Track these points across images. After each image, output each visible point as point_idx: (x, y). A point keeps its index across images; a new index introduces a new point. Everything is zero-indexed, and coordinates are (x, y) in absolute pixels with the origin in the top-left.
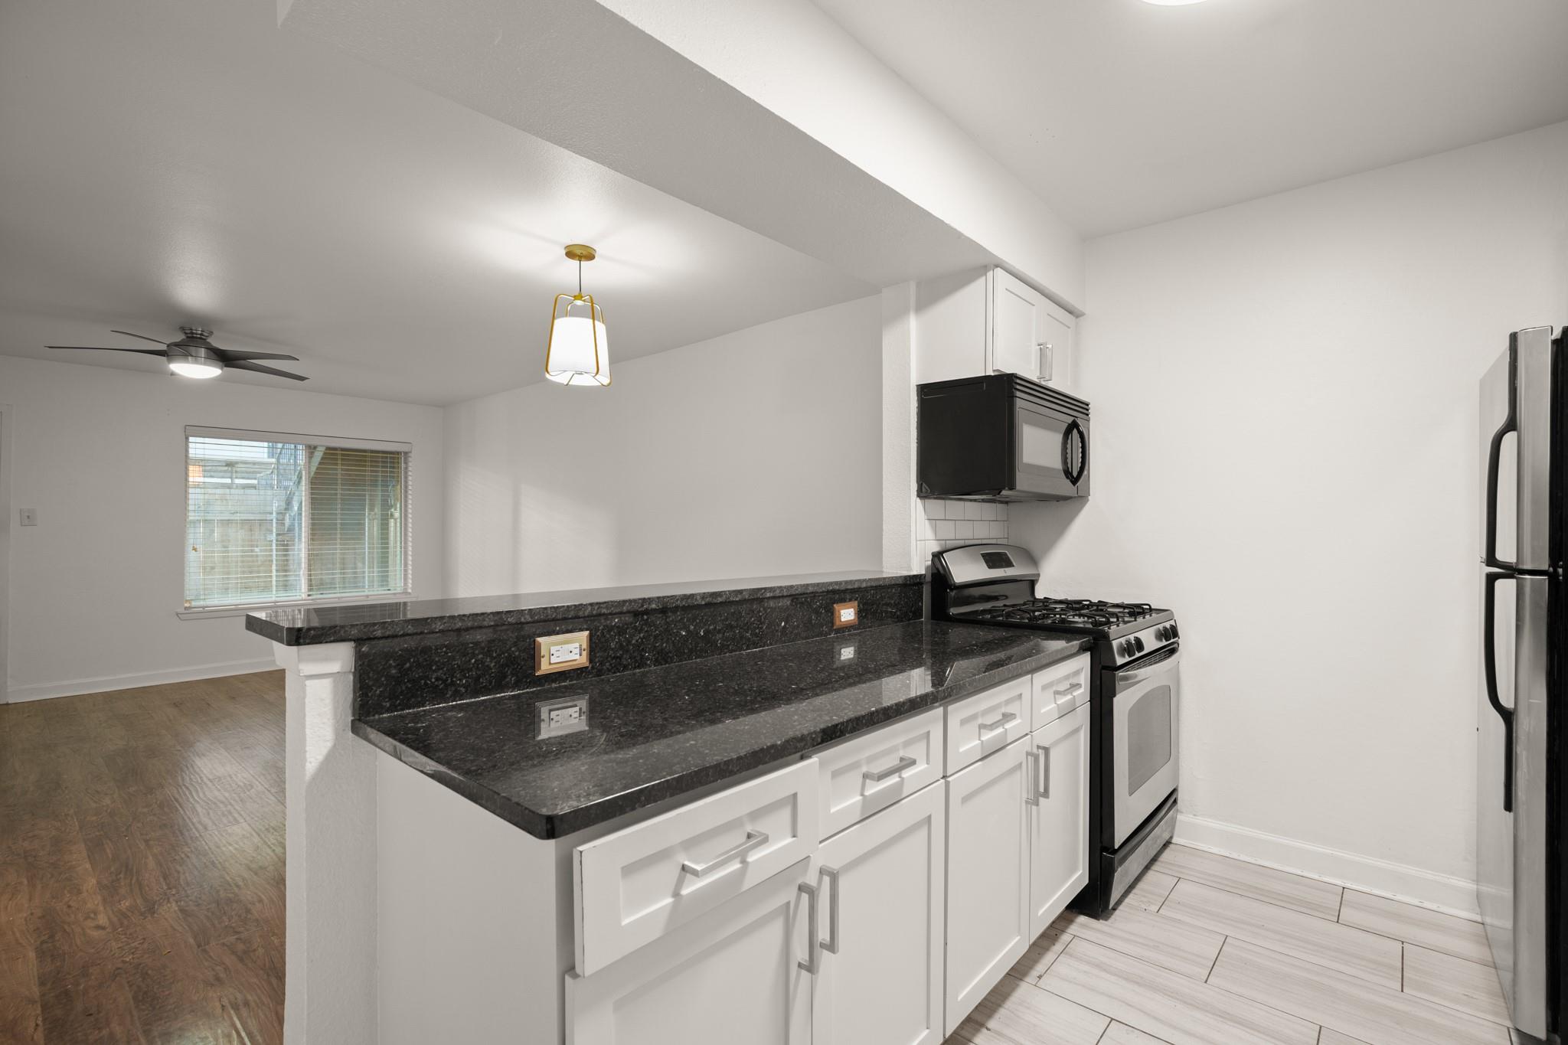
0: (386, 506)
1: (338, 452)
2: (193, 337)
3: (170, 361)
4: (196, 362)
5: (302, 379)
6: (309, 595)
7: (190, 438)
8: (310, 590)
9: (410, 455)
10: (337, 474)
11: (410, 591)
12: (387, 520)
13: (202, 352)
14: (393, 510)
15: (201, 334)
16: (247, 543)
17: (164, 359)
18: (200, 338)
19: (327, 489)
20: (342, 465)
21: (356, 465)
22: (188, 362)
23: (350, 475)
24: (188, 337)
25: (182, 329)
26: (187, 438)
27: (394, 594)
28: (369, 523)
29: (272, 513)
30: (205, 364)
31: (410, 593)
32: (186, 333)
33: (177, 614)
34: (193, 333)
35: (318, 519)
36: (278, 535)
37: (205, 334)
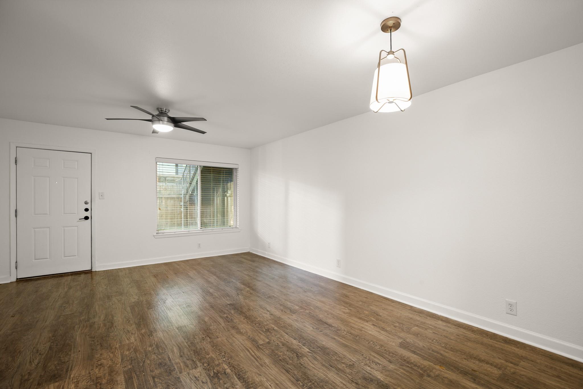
0: (225, 191)
1: (211, 168)
2: (162, 112)
3: (153, 124)
4: (163, 124)
5: (203, 133)
6: (201, 228)
7: (157, 163)
8: (201, 226)
9: (238, 169)
10: (211, 178)
11: (238, 227)
12: (224, 197)
13: (166, 119)
14: (226, 193)
15: (165, 111)
16: (173, 207)
17: (150, 123)
18: (165, 113)
19: (207, 184)
20: (213, 174)
21: (217, 174)
22: (160, 124)
23: (216, 178)
24: (160, 113)
25: (158, 109)
26: (156, 163)
27: (232, 228)
28: (216, 198)
29: (182, 194)
30: (167, 124)
31: (238, 228)
32: (159, 111)
33: (154, 236)
34: (162, 111)
35: (204, 197)
36: (184, 203)
37: (167, 111)
